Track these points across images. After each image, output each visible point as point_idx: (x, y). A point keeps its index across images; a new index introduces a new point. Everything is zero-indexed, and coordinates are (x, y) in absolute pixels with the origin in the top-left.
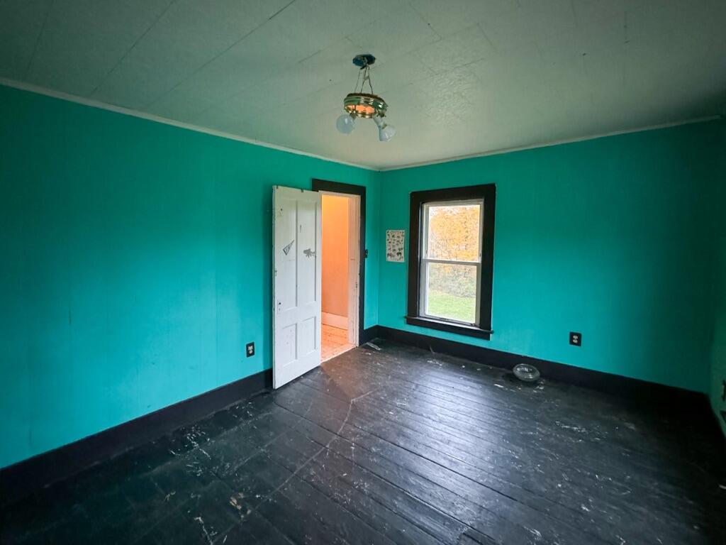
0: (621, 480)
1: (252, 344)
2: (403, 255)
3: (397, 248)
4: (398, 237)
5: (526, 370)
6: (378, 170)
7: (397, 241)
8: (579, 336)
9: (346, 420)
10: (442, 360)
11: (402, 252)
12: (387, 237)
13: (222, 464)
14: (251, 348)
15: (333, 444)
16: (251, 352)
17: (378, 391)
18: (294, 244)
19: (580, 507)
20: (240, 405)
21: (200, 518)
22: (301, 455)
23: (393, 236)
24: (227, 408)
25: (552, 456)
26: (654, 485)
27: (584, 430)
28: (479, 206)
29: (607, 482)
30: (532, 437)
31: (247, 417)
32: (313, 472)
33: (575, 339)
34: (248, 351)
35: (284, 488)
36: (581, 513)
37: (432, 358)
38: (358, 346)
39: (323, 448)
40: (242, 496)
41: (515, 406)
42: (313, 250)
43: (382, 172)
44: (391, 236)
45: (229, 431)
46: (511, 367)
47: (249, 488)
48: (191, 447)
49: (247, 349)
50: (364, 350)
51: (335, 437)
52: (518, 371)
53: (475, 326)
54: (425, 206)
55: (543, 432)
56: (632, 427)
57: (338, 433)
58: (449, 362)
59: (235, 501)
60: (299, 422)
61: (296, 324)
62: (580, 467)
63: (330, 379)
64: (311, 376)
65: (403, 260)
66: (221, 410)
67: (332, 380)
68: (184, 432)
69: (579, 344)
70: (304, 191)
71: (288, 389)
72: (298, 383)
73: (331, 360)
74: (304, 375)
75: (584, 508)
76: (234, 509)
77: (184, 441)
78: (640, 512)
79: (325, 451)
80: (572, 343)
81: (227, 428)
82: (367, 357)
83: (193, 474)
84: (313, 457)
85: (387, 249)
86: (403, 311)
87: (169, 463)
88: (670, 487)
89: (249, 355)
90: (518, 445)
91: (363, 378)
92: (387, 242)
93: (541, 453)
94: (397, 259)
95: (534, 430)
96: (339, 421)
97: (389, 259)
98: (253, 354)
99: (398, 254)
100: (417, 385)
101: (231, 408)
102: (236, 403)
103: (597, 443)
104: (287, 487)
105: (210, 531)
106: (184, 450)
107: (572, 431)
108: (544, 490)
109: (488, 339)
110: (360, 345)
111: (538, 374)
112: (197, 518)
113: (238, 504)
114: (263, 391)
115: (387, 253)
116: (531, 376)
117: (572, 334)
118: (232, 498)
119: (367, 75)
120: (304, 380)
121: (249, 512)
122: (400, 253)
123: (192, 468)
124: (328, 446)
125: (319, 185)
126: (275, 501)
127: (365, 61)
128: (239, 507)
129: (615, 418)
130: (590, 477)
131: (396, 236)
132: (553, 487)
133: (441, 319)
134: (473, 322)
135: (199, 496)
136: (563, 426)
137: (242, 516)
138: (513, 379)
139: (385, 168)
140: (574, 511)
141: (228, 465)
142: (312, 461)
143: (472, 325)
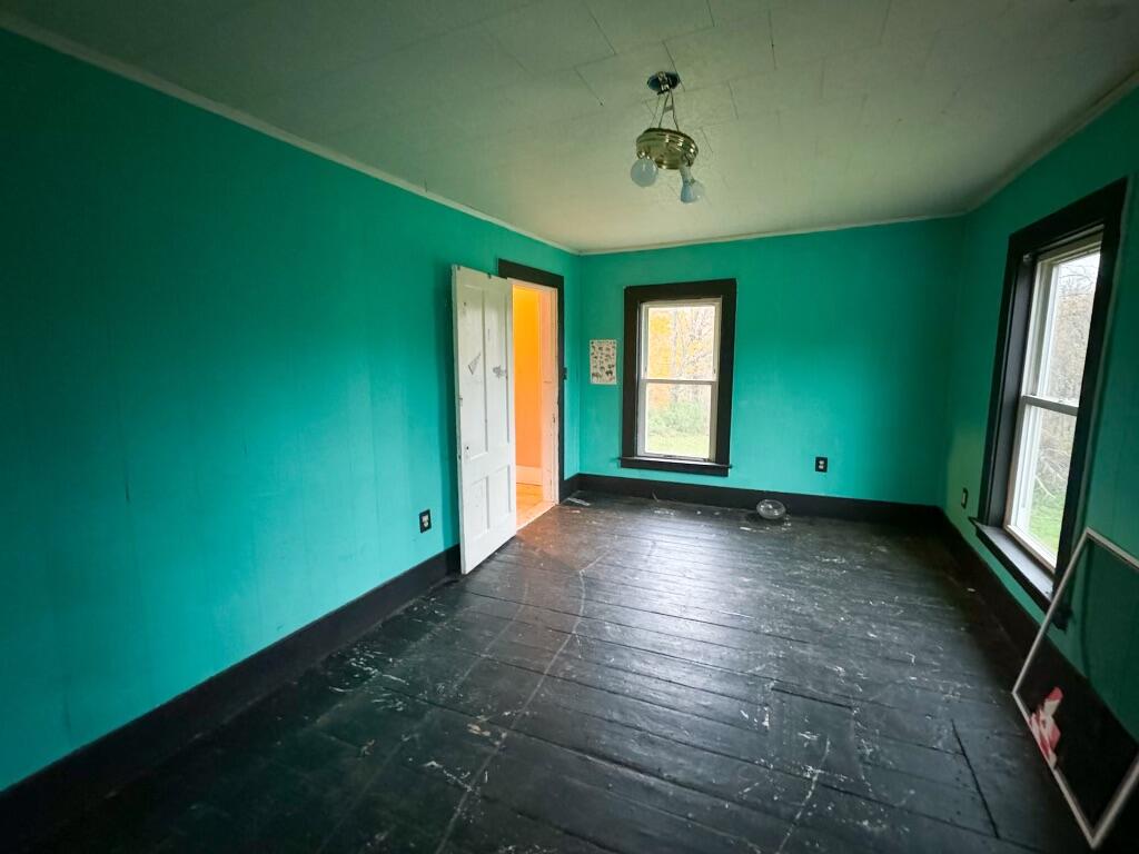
0: (892, 602)
1: (427, 513)
2: (614, 374)
3: (605, 365)
4: (608, 349)
5: (771, 507)
6: (577, 253)
7: (605, 354)
8: (825, 460)
9: (584, 596)
10: (671, 508)
11: (614, 370)
12: (592, 350)
13: (431, 688)
14: (425, 518)
15: (580, 628)
16: (426, 525)
17: (608, 555)
18: (481, 357)
19: (866, 634)
20: (420, 606)
21: (434, 763)
22: (544, 651)
23: (600, 348)
24: (398, 612)
25: (825, 592)
26: (918, 601)
27: (844, 561)
28: (713, 308)
29: (881, 607)
30: (799, 577)
31: (438, 619)
32: (569, 668)
33: (821, 464)
34: (422, 523)
35: (537, 694)
36: (868, 640)
37: (660, 506)
38: (557, 503)
39: (569, 636)
40: (482, 719)
41: (770, 547)
42: (503, 368)
43: (583, 257)
44: (597, 348)
45: (418, 643)
46: (754, 506)
47: (490, 707)
48: (366, 676)
49: (421, 520)
50: (567, 507)
51: (579, 620)
52: (762, 509)
53: (709, 461)
54: (644, 306)
55: (808, 569)
56: (884, 550)
57: (581, 614)
58: (679, 509)
59: (477, 728)
60: (519, 611)
61: (487, 478)
62: (855, 597)
63: (538, 550)
64: (508, 549)
65: (614, 382)
66: (388, 617)
67: (541, 551)
68: (343, 658)
69: (825, 470)
70: (493, 277)
71: (483, 571)
72: (493, 562)
73: (528, 526)
74: (498, 551)
75: (872, 635)
76: (480, 738)
77: (351, 671)
78: (916, 627)
79: (574, 639)
80: (818, 469)
81: (415, 640)
82: (575, 516)
83: (391, 709)
84: (561, 649)
85: (592, 365)
86: (616, 451)
87: (340, 705)
88: (931, 599)
89: (423, 529)
90: (788, 587)
91: (582, 543)
92: (591, 357)
93: (814, 590)
94: (606, 380)
95: (799, 569)
96: (576, 600)
97: (595, 381)
98: (429, 527)
99: (607, 373)
100: (654, 542)
101: (406, 610)
102: (411, 603)
103: (858, 570)
104: (544, 692)
105: (458, 774)
106: (357, 683)
107: (834, 563)
108: (831, 627)
109: (726, 475)
110: (560, 501)
111: (783, 510)
112: (429, 764)
113: (483, 729)
114: (446, 580)
115: (592, 371)
116: (776, 513)
117: (818, 460)
118: (469, 725)
119: (669, 104)
120: (501, 557)
121: (504, 735)
122: (611, 373)
123: (385, 704)
124: (574, 632)
125: (508, 270)
126: (535, 713)
127: (665, 83)
128: (487, 734)
129: (867, 544)
130: (865, 604)
131: (605, 347)
132: (837, 622)
133: (666, 457)
134: (707, 456)
135: (417, 736)
136: (824, 560)
137: (497, 743)
138: (757, 519)
139: (586, 251)
140: (862, 639)
141: (441, 686)
142: (562, 655)
143: (705, 460)
